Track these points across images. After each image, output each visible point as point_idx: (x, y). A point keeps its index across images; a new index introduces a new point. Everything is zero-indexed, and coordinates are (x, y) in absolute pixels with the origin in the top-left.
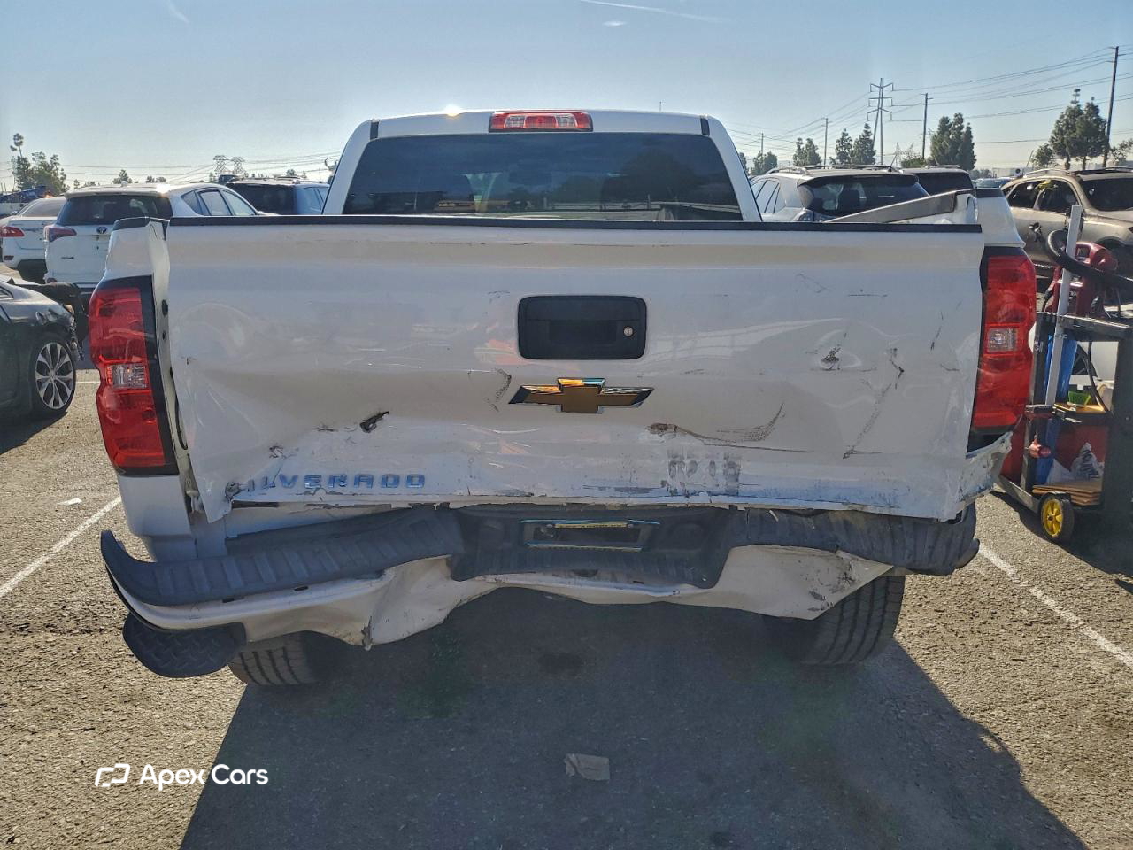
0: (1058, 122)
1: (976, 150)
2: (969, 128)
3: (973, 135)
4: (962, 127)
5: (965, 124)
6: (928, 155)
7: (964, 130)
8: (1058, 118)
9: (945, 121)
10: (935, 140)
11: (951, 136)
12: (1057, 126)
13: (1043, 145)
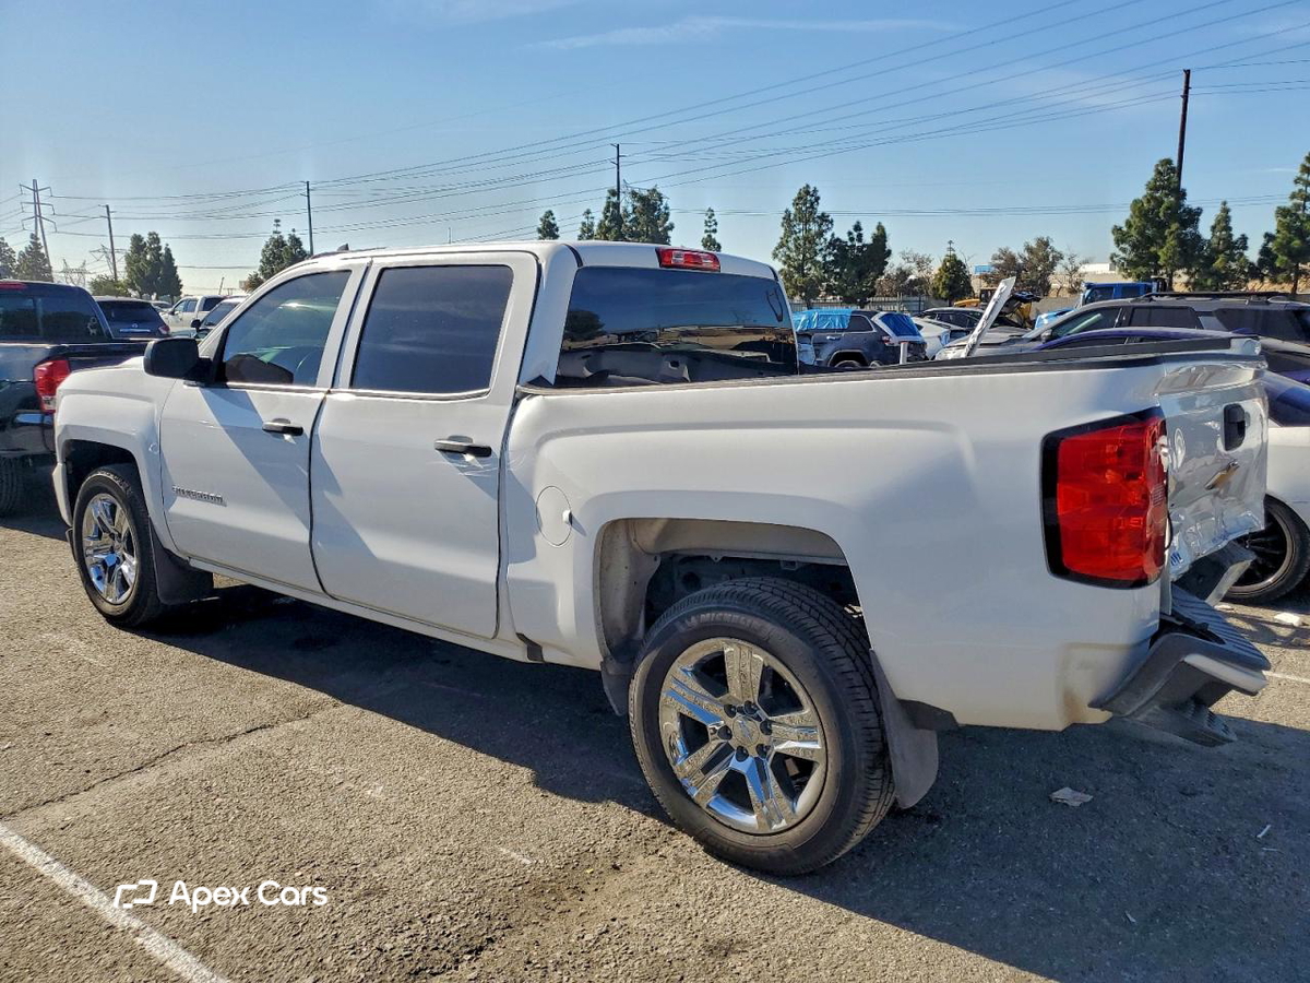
0: (264, 251)
1: (180, 272)
2: (168, 250)
3: (174, 257)
4: (160, 248)
5: (163, 244)
6: (123, 276)
7: (163, 251)
8: (263, 247)
9: (137, 239)
10: (130, 261)
11: (148, 257)
12: (264, 256)
13: (252, 274)
